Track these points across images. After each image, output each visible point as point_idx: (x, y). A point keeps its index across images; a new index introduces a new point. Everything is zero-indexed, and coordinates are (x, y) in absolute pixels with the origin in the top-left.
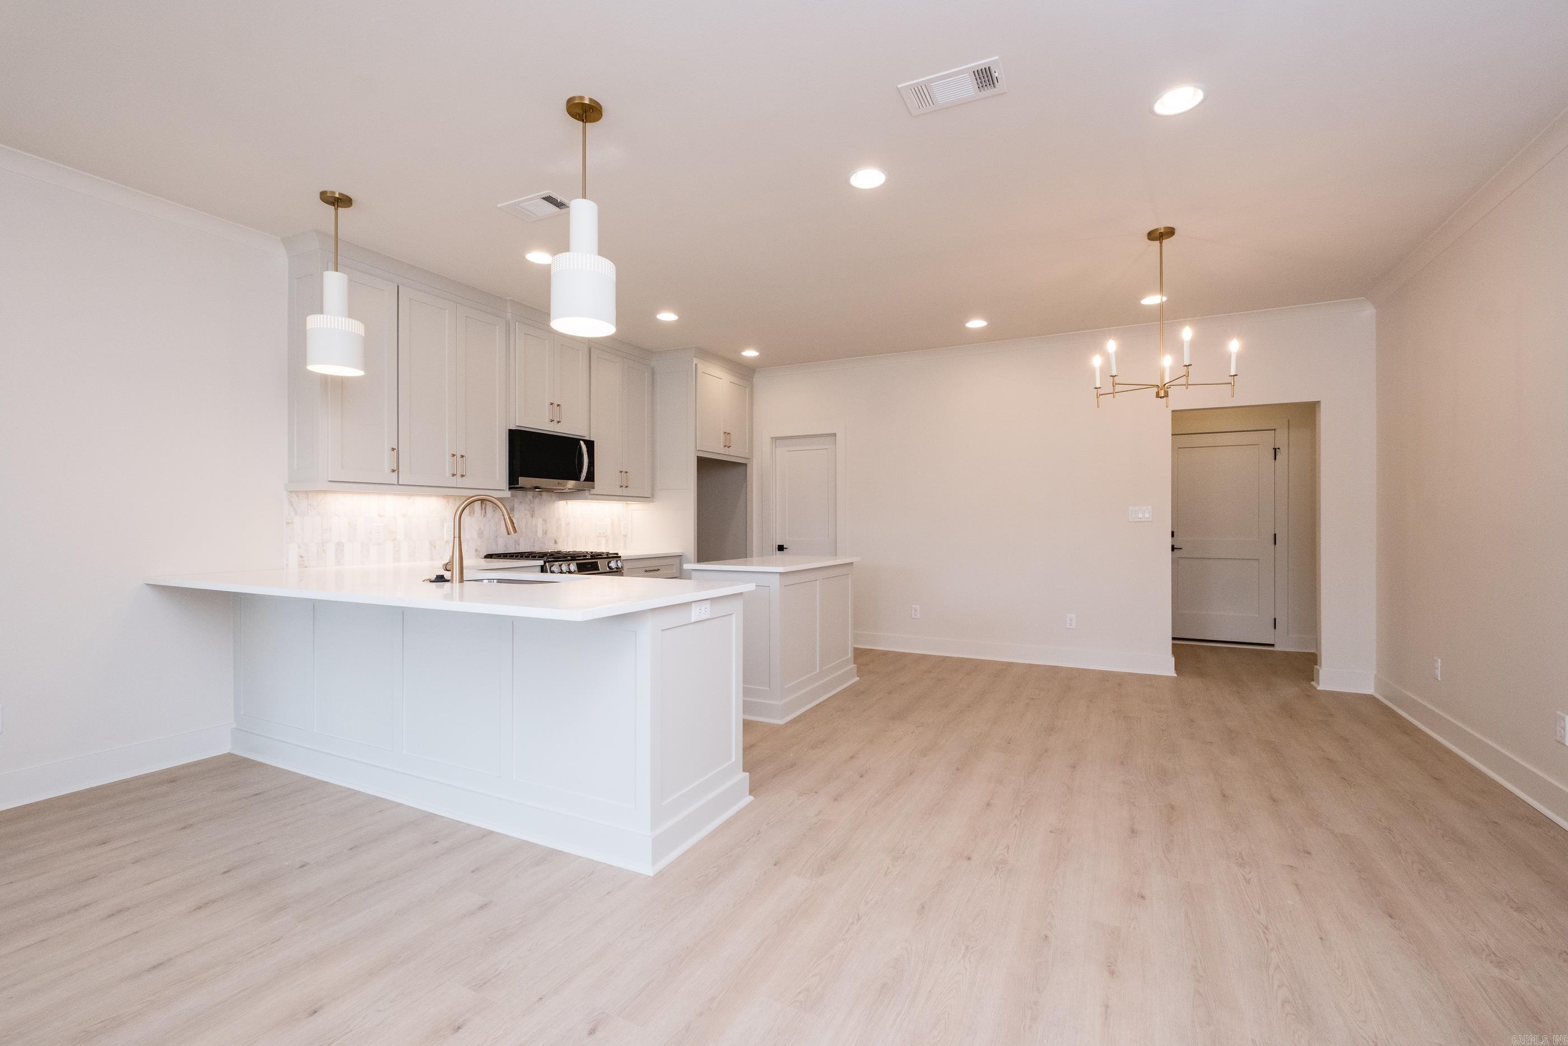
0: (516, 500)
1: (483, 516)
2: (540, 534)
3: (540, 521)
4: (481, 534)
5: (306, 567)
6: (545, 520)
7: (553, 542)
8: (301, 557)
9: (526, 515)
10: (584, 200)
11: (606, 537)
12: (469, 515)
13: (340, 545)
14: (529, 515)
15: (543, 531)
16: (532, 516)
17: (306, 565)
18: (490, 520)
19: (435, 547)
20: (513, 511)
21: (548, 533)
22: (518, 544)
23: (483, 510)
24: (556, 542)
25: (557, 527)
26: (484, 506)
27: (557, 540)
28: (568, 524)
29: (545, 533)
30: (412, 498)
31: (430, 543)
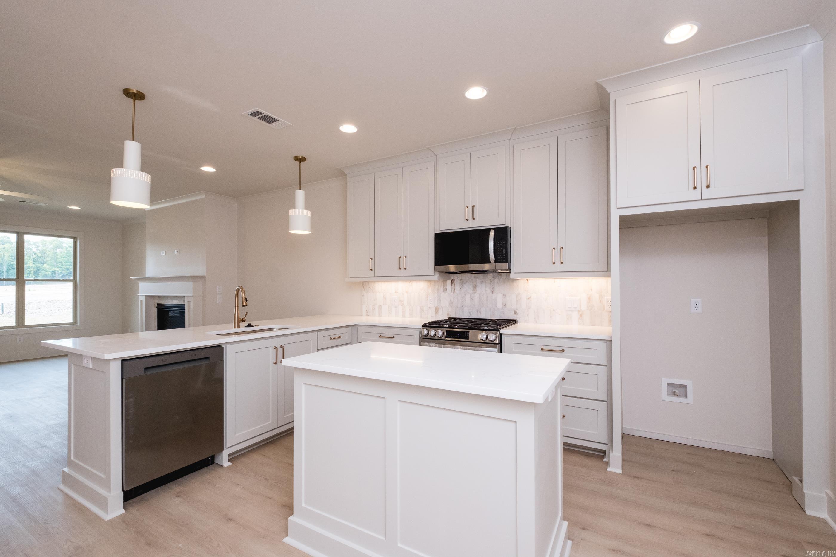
0: (478, 280)
2: (499, 305)
3: (499, 296)
4: (451, 304)
5: (368, 316)
6: (504, 295)
7: (513, 312)
8: (367, 311)
9: (486, 291)
10: (133, 141)
11: (579, 311)
12: (444, 291)
13: (380, 306)
14: (489, 291)
15: (503, 303)
16: (492, 292)
17: (368, 315)
18: (457, 295)
19: (423, 311)
20: (476, 288)
21: (507, 305)
22: (480, 313)
23: (453, 288)
24: (515, 313)
25: (517, 301)
26: (453, 285)
27: (517, 311)
28: (529, 299)
30: (411, 282)
31: (420, 308)
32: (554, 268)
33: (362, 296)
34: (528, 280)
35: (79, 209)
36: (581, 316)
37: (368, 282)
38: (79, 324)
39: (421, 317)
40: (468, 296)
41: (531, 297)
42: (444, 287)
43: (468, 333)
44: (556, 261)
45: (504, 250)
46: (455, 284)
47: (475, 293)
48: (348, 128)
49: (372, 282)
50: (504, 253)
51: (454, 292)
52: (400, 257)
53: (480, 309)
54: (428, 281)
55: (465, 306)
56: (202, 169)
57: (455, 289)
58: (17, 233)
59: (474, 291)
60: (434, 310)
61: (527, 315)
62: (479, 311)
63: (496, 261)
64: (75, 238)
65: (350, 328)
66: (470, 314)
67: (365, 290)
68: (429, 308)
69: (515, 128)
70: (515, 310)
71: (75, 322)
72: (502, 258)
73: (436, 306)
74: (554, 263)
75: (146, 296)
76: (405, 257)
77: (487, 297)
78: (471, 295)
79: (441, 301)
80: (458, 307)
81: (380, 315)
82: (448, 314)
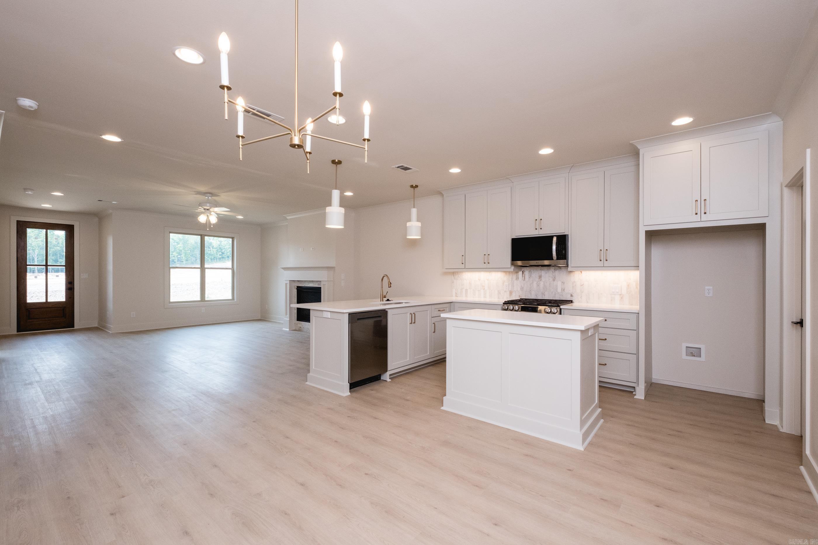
1: (523, 280)
2: (559, 290)
3: (559, 284)
4: (522, 288)
6: (563, 283)
7: (570, 295)
8: (456, 293)
9: (549, 279)
11: (620, 295)
12: (516, 279)
13: (466, 290)
14: (551, 279)
16: (554, 280)
18: (527, 282)
19: (500, 293)
20: (541, 277)
21: (565, 290)
22: (544, 295)
23: (524, 277)
24: (572, 296)
25: (573, 287)
26: (524, 275)
27: (573, 294)
28: (582, 285)
29: (563, 290)
30: (491, 273)
31: (498, 291)
32: (601, 264)
33: (453, 282)
34: (581, 272)
35: (243, 218)
36: (622, 298)
37: (457, 272)
38: (235, 300)
39: (499, 298)
40: (535, 283)
41: (583, 284)
42: (516, 277)
43: (537, 308)
44: (602, 259)
45: (564, 251)
46: (525, 275)
47: (541, 281)
48: (455, 170)
49: (461, 272)
50: (564, 253)
51: (524, 280)
52: (485, 255)
53: (544, 293)
54: (504, 272)
55: (533, 291)
56: (345, 194)
57: (525, 278)
58: (201, 235)
59: (540, 280)
60: (508, 293)
61: (581, 297)
62: (543, 294)
63: (558, 258)
64: (233, 238)
65: (450, 304)
66: (537, 296)
67: (455, 278)
68: (505, 291)
69: (573, 166)
70: (571, 293)
71: (233, 299)
72: (562, 256)
73: (510, 290)
74: (601, 260)
75: (290, 280)
76: (489, 255)
77: (550, 284)
78: (537, 283)
79: (514, 286)
80: (527, 291)
81: (466, 296)
82: (520, 296)
